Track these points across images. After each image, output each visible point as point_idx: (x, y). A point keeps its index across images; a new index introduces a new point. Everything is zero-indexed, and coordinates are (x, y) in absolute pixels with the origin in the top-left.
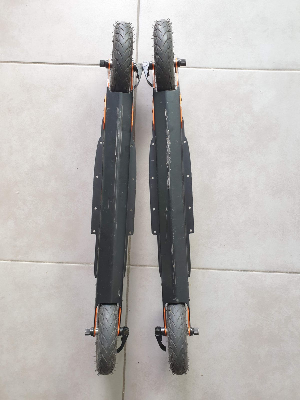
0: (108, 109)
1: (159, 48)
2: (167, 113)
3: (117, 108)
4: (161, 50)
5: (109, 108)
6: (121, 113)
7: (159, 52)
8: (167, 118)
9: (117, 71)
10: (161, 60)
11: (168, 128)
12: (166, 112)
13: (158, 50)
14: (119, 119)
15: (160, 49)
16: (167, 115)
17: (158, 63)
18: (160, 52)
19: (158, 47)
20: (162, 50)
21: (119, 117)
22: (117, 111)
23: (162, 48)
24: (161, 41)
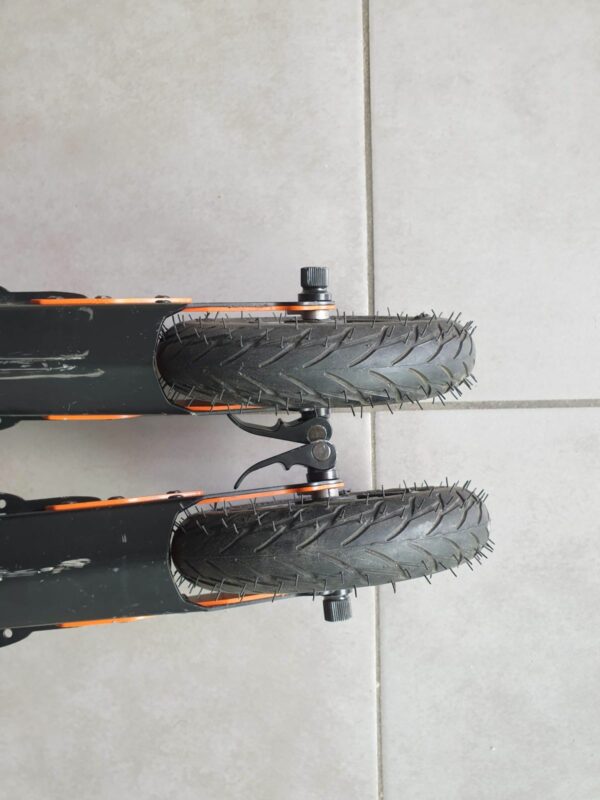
0: (89, 315)
1: (316, 534)
2: (73, 569)
3: (86, 353)
4: (307, 541)
5: (91, 317)
6: (66, 372)
7: (297, 533)
8: (51, 569)
9: (218, 345)
10: (266, 543)
11: (12, 575)
12: (78, 563)
13: (307, 531)
14: (38, 365)
15: (312, 538)
16: (62, 571)
17: (256, 530)
18: (294, 539)
19: (319, 529)
20: (303, 547)
21: (47, 362)
22: (74, 353)
23: (312, 546)
24: (346, 541)
